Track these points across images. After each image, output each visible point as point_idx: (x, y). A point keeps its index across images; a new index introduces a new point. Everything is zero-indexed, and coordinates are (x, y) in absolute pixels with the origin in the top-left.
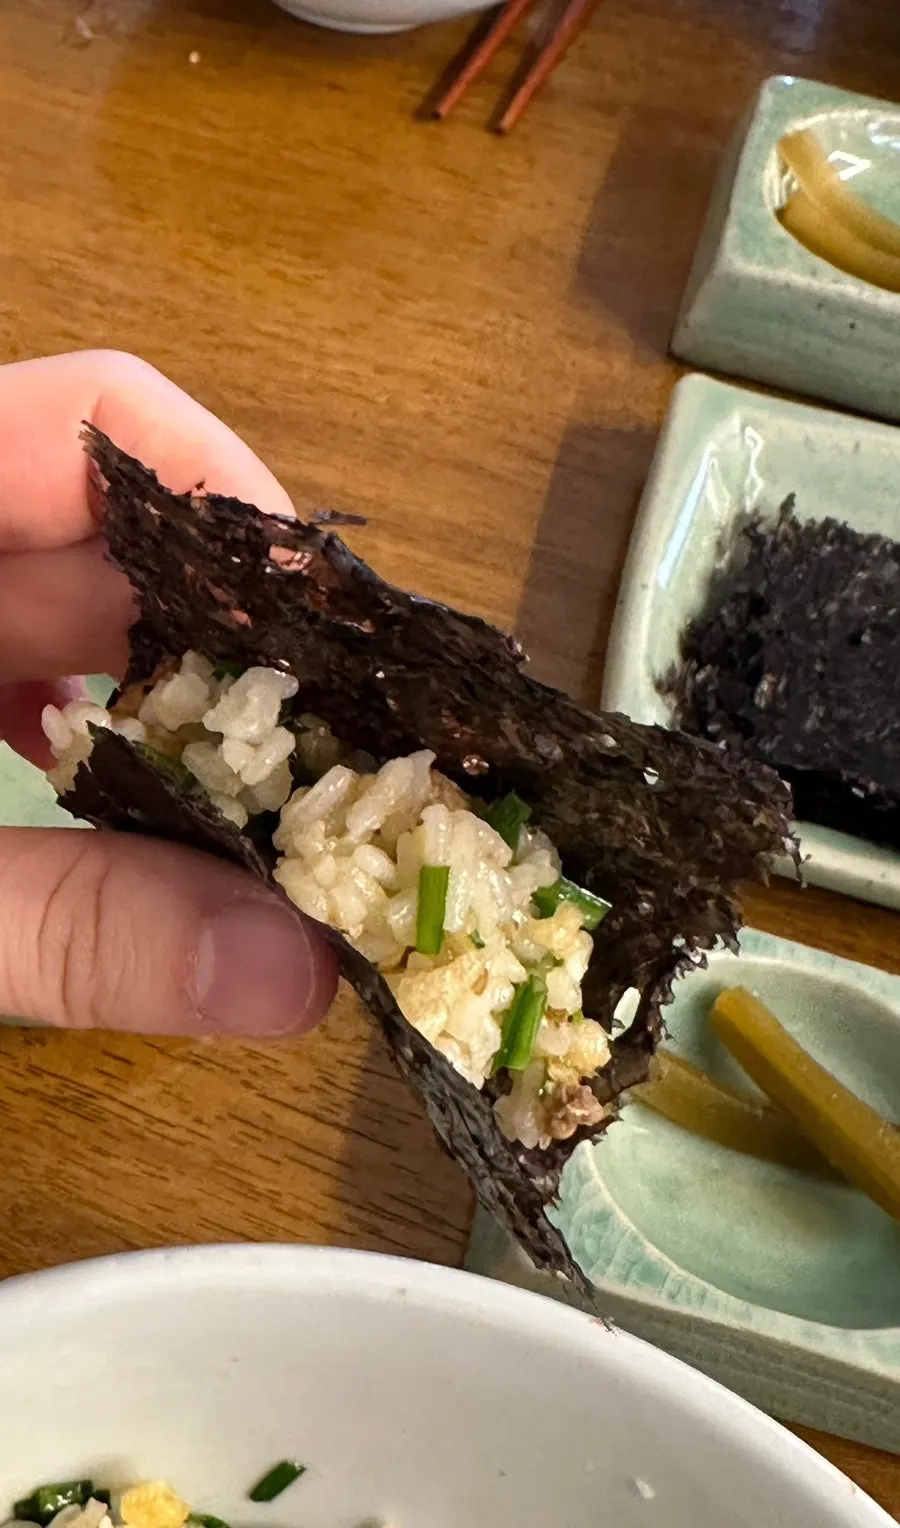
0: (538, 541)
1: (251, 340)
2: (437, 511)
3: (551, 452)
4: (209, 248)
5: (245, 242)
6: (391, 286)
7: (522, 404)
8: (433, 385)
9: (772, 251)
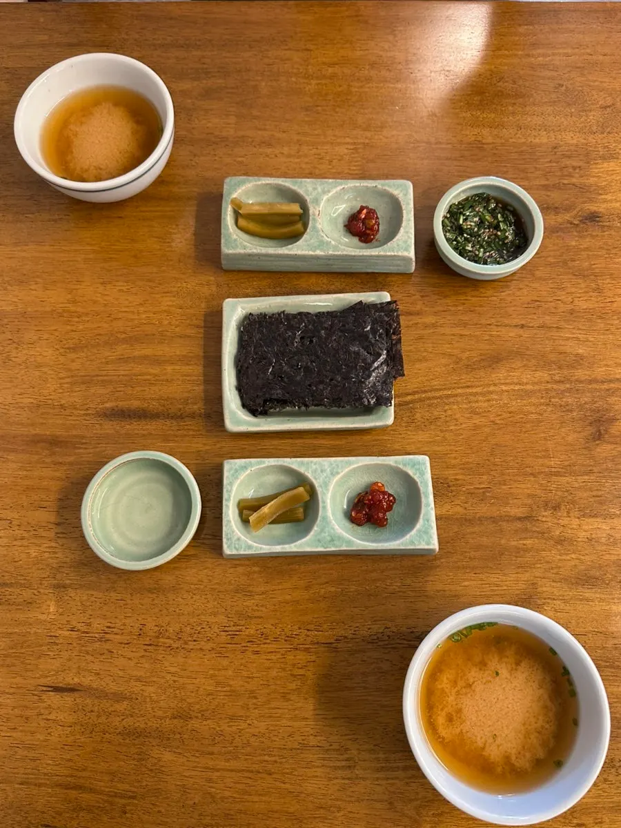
0: (204, 353)
1: (120, 315)
2: (178, 353)
3: (203, 325)
4: (101, 288)
5: (110, 283)
6: (150, 284)
7: (192, 311)
8: (168, 312)
9: (233, 245)
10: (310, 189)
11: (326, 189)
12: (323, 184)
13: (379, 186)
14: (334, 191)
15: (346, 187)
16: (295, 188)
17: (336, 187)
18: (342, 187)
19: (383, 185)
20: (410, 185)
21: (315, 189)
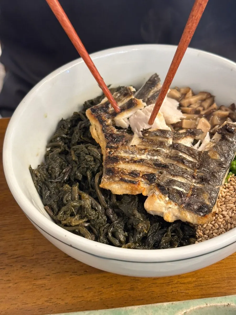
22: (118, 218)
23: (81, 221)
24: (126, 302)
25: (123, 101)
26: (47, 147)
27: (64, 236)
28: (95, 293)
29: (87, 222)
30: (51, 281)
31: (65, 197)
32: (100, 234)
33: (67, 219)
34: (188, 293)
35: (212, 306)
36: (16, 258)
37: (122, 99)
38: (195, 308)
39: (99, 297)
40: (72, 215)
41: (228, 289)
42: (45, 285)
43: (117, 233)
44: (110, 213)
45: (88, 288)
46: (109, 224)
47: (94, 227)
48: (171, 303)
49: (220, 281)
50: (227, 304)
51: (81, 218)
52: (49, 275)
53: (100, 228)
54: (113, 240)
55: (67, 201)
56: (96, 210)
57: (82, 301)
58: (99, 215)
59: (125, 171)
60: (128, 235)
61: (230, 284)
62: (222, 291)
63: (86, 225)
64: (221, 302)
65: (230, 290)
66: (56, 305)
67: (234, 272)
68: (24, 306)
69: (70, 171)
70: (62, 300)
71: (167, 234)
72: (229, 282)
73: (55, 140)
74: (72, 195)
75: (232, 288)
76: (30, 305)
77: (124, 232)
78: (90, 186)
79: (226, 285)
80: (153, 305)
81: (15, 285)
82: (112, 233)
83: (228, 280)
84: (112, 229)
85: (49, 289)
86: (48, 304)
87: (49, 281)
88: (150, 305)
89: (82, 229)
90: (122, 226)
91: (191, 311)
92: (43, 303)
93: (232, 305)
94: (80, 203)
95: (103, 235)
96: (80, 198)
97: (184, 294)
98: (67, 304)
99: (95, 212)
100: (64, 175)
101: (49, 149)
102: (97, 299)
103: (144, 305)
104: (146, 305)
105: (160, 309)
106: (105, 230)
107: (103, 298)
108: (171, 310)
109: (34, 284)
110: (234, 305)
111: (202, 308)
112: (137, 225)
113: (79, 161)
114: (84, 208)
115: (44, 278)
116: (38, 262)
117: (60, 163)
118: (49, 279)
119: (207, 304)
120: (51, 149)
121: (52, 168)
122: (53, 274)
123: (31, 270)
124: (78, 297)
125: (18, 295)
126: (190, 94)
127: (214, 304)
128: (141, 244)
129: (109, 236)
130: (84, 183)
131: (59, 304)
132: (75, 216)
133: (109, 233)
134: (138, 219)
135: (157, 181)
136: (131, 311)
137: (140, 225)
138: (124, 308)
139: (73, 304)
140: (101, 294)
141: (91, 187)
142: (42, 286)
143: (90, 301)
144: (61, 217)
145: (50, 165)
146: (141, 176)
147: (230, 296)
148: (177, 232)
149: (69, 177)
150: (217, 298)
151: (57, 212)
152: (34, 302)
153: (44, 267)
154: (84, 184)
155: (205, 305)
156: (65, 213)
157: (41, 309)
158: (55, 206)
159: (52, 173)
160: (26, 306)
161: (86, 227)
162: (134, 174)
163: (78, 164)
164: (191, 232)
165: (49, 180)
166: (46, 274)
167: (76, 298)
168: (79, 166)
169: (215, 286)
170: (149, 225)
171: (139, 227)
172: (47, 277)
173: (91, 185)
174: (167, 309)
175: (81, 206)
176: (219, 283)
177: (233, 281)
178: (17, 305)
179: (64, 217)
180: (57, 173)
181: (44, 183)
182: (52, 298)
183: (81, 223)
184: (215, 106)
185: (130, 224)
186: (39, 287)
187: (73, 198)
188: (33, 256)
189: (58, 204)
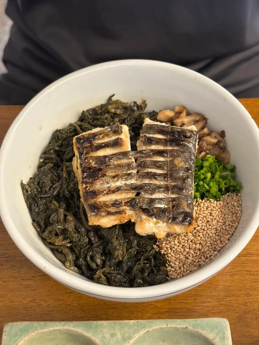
10: (108, 335)
11: (127, 335)
12: (123, 327)
13: (190, 328)
14: (137, 336)
15: (150, 329)
16: (89, 334)
17: (138, 331)
18: (145, 331)
19: (194, 326)
20: (225, 323)
21: (113, 335)
22: (98, 241)
23: (64, 242)
24: (101, 309)
25: (111, 137)
26: (41, 158)
27: (44, 267)
28: (75, 297)
29: (69, 243)
30: (36, 283)
31: (52, 217)
32: (81, 256)
33: (52, 239)
34: (157, 306)
35: (172, 327)
36: (6, 257)
37: (110, 135)
38: (157, 327)
39: (78, 302)
40: (57, 235)
41: (193, 306)
42: (31, 286)
43: (95, 257)
44: (91, 236)
45: (69, 293)
46: (90, 246)
47: (76, 247)
48: (137, 321)
49: (188, 297)
50: (185, 327)
51: (65, 239)
52: (35, 277)
53: (81, 249)
54: (91, 263)
55: (53, 221)
56: (79, 232)
57: (63, 304)
58: (80, 238)
59: (107, 203)
60: (105, 258)
61: (196, 301)
62: (188, 307)
63: (69, 245)
64: (180, 325)
65: (195, 306)
66: (39, 306)
67: (202, 290)
68: (10, 304)
69: (59, 187)
70: (45, 301)
71: (140, 262)
72: (195, 299)
73: (48, 152)
74: (58, 216)
75: (196, 304)
76: (16, 303)
77: (102, 257)
78: (76, 205)
79: (192, 302)
80: (121, 321)
81: (5, 283)
82: (90, 257)
83: (194, 297)
84: (91, 253)
85: (34, 290)
86: (32, 304)
87: (34, 283)
88: (118, 321)
89: (65, 250)
90: (101, 250)
91: (153, 330)
92: (27, 303)
93: (189, 328)
94: (64, 226)
95: (83, 257)
96: (65, 220)
97: (153, 306)
98: (49, 306)
99: (78, 235)
100: (54, 190)
101: (42, 160)
102: (76, 303)
103: (113, 321)
104: (115, 321)
105: (126, 326)
106: (85, 252)
107: (82, 303)
108: (135, 327)
109: (22, 284)
110: (191, 328)
111: (163, 328)
112: (114, 252)
113: (69, 179)
114: (68, 231)
115: (31, 279)
116: (26, 263)
117: (51, 178)
118: (35, 281)
119: (167, 325)
120: (44, 160)
121: (43, 182)
122: (39, 276)
123: (20, 270)
124: (59, 300)
125: (7, 293)
126: (184, 114)
127: (174, 326)
128: (115, 268)
129: (88, 259)
130: (72, 200)
131: (42, 305)
132: (59, 237)
133: (88, 257)
134: (115, 247)
135: (139, 205)
136: (102, 325)
137: (116, 253)
138: (95, 322)
139: (54, 306)
140: (80, 299)
141: (77, 207)
142: (28, 286)
143: (70, 305)
144: (46, 236)
145: (41, 179)
146: (123, 204)
147: (189, 320)
148: (149, 260)
149: (59, 193)
150: (177, 321)
151: (44, 228)
152: (20, 301)
153: (32, 269)
154: (71, 202)
155: (166, 326)
156: (50, 232)
157: (26, 308)
158: (42, 223)
159: (42, 187)
160: (13, 304)
161: (68, 247)
162: (116, 204)
163: (68, 181)
164: (162, 262)
165: (39, 196)
166: (33, 275)
167: (58, 301)
168: (68, 184)
169: (182, 301)
170: (125, 252)
171: (115, 254)
172: (33, 278)
173: (78, 205)
174: (132, 327)
175: (65, 229)
176: (186, 299)
177: (199, 298)
178: (5, 302)
179: (49, 236)
180: (47, 187)
181: (34, 199)
182: (37, 299)
183: (64, 244)
184: (206, 130)
185: (108, 250)
186: (25, 287)
187: (58, 219)
188: (22, 257)
189: (45, 221)
